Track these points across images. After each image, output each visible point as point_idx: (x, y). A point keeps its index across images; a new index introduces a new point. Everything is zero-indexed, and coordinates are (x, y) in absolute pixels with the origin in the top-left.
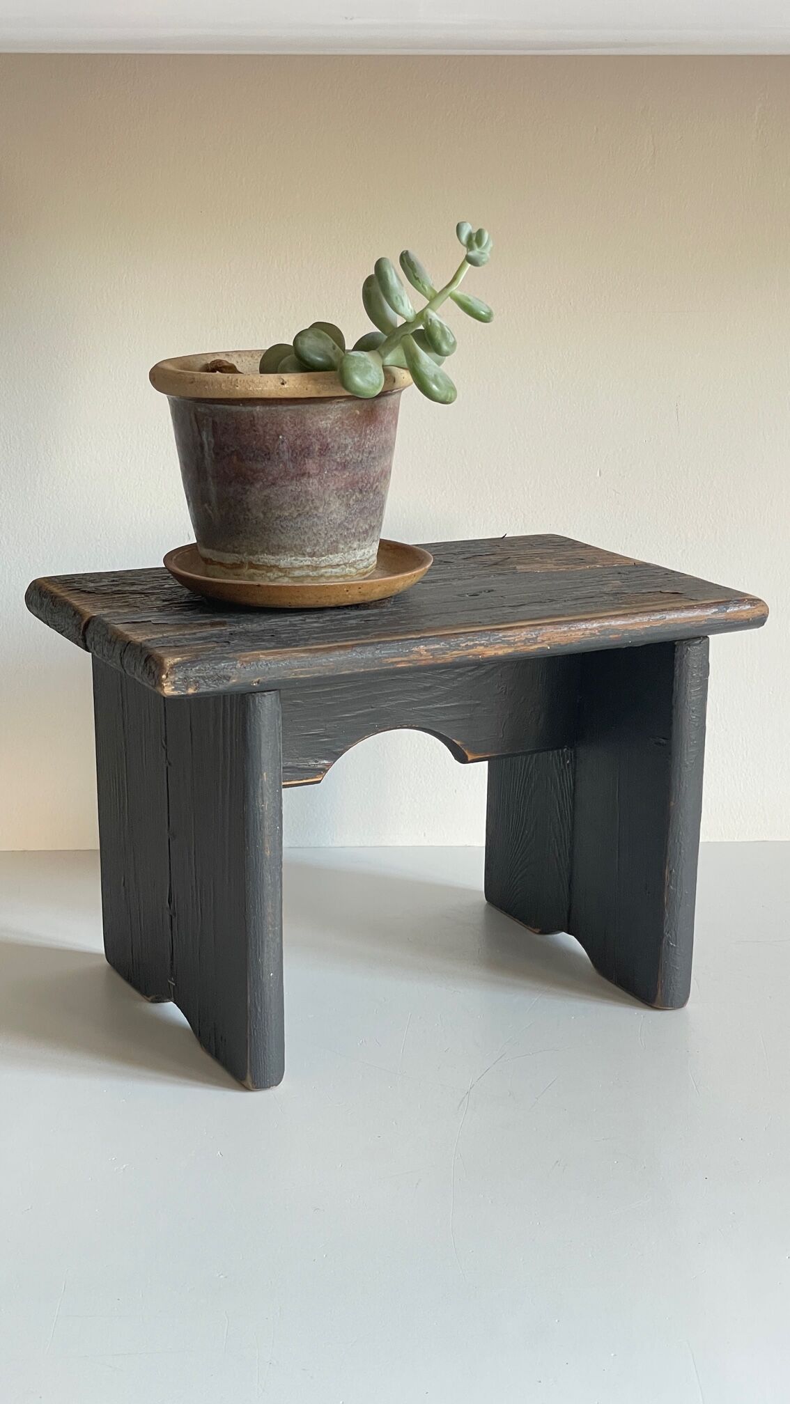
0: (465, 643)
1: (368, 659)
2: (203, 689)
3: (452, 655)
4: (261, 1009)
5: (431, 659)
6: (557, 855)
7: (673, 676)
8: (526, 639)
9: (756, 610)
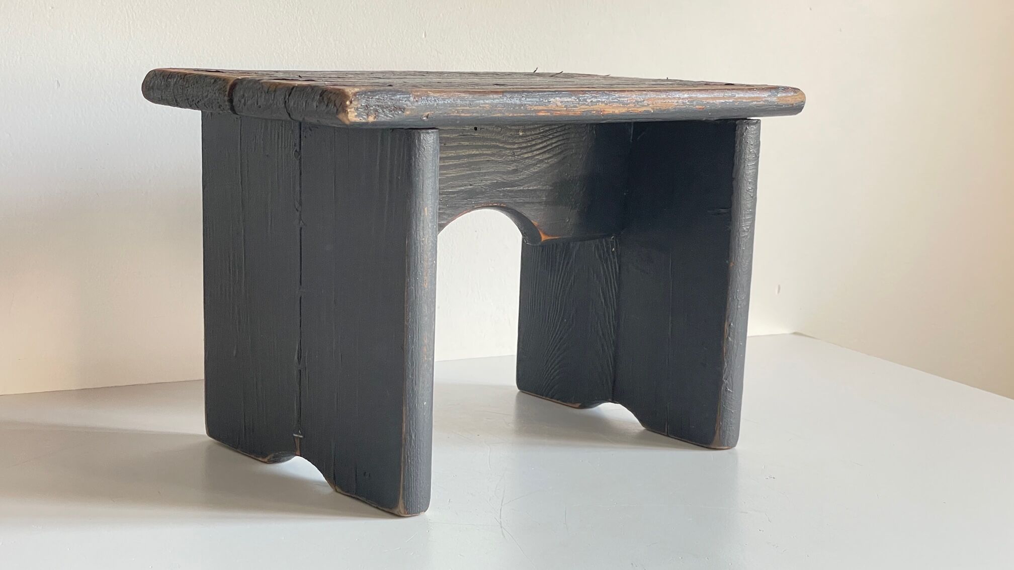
0: (590, 99)
1: (516, 105)
2: (382, 118)
3: (580, 109)
4: (415, 436)
5: (564, 110)
6: (601, 334)
7: (734, 152)
8: (636, 101)
9: (797, 97)
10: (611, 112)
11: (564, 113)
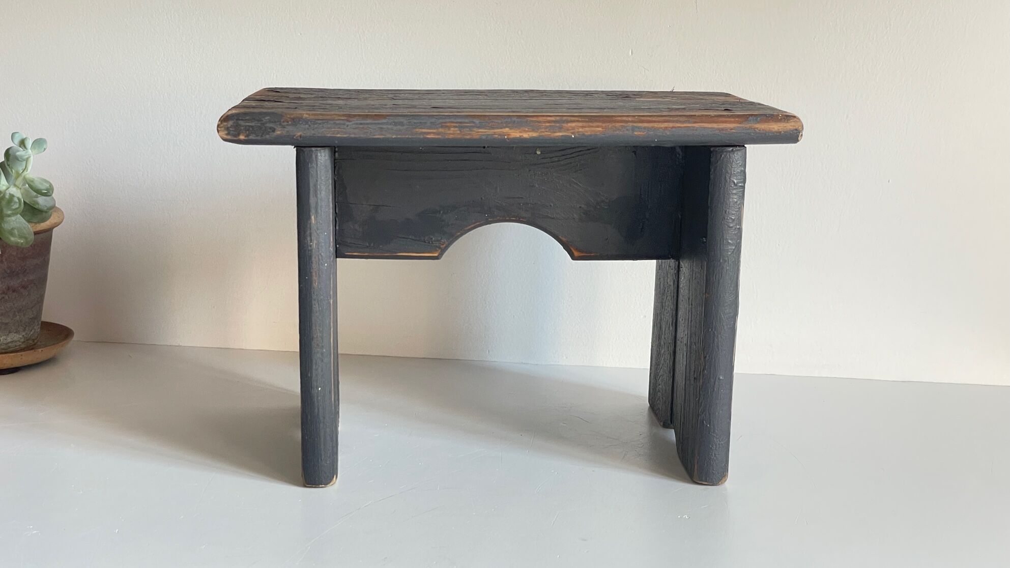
2: (253, 136)
3: (478, 132)
10: (518, 136)
11: (459, 136)
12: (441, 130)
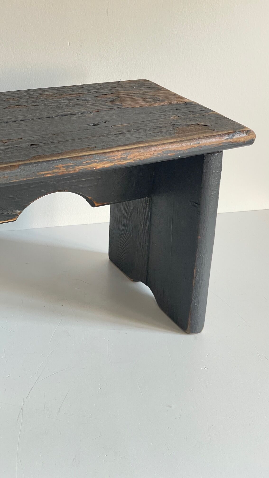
0: (85, 161)
1: (28, 173)
3: (78, 168)
6: (142, 247)
7: (203, 172)
8: (121, 158)
9: (249, 137)
10: (102, 167)
11: (66, 173)
12: (55, 171)
